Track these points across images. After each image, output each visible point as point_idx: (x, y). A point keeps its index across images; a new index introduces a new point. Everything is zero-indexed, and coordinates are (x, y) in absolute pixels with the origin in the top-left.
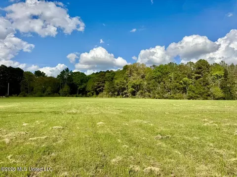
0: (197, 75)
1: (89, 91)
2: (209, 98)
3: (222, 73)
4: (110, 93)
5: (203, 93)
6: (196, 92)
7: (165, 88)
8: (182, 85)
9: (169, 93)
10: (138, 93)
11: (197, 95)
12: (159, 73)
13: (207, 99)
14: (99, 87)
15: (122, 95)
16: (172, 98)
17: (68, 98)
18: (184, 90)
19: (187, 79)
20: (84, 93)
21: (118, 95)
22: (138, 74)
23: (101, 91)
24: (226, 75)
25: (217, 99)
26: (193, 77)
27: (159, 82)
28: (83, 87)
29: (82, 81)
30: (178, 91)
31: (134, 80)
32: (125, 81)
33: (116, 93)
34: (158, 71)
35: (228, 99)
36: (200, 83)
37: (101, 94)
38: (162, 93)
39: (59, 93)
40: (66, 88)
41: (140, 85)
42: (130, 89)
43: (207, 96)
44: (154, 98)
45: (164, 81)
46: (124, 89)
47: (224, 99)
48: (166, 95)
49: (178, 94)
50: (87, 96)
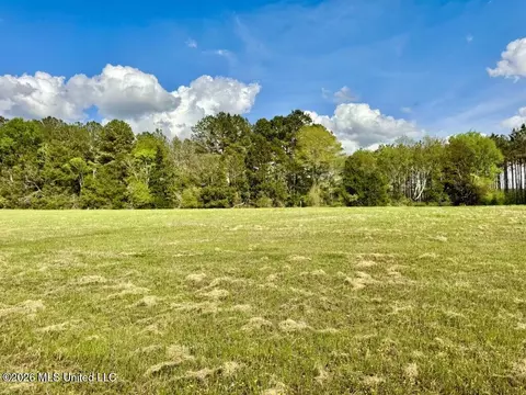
0: (105, 154)
2: (125, 204)
3: (152, 154)
5: (115, 194)
6: (100, 191)
7: (23, 179)
8: (68, 173)
9: (36, 193)
11: (102, 199)
13: (121, 207)
16: (43, 205)
18: (75, 187)
19: (79, 159)
24: (159, 158)
25: (140, 207)
26: (97, 157)
27: (10, 165)
30: (59, 189)
34: (8, 133)
35: (161, 206)
36: (110, 173)
38: (16, 192)
43: (122, 201)
45: (22, 162)
47: (152, 206)
48: (28, 198)
49: (56, 197)
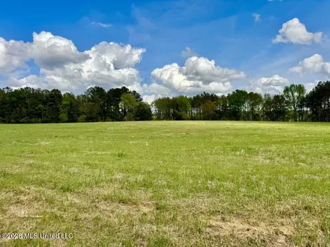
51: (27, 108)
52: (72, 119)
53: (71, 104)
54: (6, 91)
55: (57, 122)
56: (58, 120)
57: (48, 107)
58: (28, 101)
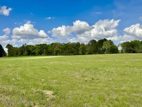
1: (36, 54)
4: (47, 54)
10: (58, 54)
12: (65, 47)
14: (42, 52)
15: (52, 55)
17: (28, 57)
18: (73, 52)
20: (34, 54)
21: (50, 55)
22: (58, 46)
23: (42, 53)
27: (65, 50)
28: (33, 52)
29: (33, 49)
31: (56, 49)
32: (53, 49)
33: (49, 54)
37: (42, 54)
39: (23, 55)
40: (26, 53)
41: (58, 51)
42: (55, 52)
44: (64, 55)
46: (52, 52)
50: (36, 56)
51: (68, 50)
52: (83, 54)
53: (83, 48)
54: (63, 44)
55: (78, 55)
56: (78, 54)
57: (75, 49)
58: (69, 47)
